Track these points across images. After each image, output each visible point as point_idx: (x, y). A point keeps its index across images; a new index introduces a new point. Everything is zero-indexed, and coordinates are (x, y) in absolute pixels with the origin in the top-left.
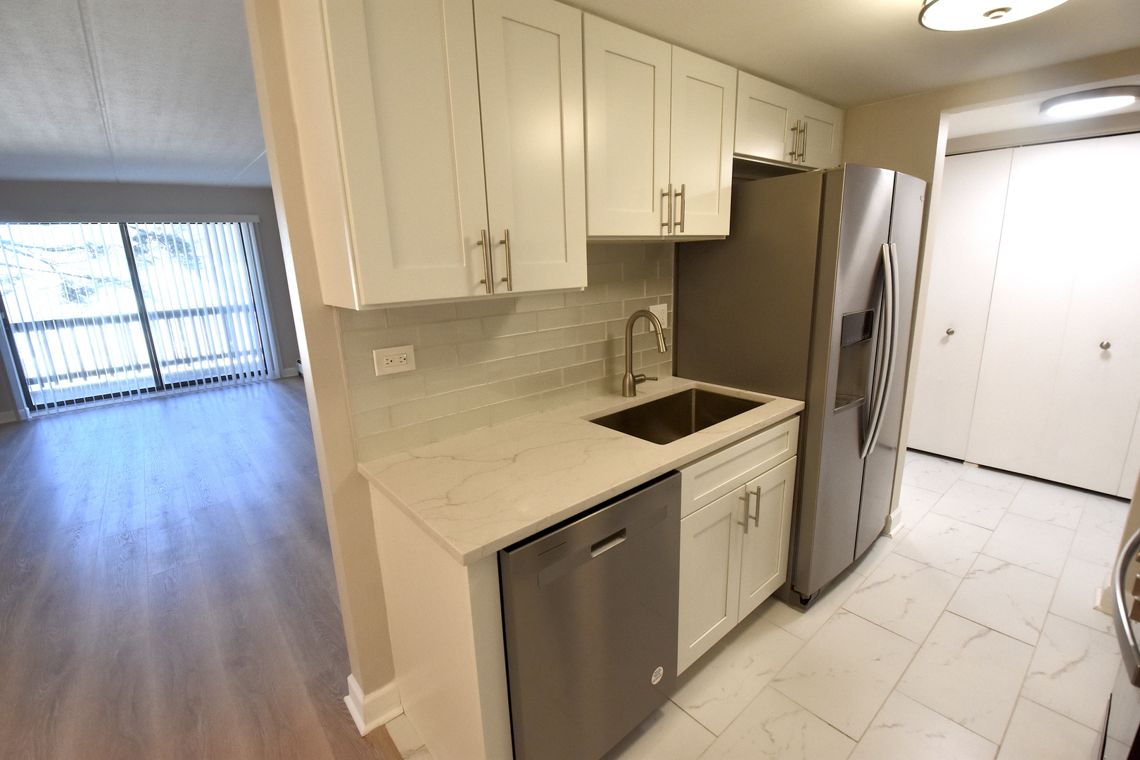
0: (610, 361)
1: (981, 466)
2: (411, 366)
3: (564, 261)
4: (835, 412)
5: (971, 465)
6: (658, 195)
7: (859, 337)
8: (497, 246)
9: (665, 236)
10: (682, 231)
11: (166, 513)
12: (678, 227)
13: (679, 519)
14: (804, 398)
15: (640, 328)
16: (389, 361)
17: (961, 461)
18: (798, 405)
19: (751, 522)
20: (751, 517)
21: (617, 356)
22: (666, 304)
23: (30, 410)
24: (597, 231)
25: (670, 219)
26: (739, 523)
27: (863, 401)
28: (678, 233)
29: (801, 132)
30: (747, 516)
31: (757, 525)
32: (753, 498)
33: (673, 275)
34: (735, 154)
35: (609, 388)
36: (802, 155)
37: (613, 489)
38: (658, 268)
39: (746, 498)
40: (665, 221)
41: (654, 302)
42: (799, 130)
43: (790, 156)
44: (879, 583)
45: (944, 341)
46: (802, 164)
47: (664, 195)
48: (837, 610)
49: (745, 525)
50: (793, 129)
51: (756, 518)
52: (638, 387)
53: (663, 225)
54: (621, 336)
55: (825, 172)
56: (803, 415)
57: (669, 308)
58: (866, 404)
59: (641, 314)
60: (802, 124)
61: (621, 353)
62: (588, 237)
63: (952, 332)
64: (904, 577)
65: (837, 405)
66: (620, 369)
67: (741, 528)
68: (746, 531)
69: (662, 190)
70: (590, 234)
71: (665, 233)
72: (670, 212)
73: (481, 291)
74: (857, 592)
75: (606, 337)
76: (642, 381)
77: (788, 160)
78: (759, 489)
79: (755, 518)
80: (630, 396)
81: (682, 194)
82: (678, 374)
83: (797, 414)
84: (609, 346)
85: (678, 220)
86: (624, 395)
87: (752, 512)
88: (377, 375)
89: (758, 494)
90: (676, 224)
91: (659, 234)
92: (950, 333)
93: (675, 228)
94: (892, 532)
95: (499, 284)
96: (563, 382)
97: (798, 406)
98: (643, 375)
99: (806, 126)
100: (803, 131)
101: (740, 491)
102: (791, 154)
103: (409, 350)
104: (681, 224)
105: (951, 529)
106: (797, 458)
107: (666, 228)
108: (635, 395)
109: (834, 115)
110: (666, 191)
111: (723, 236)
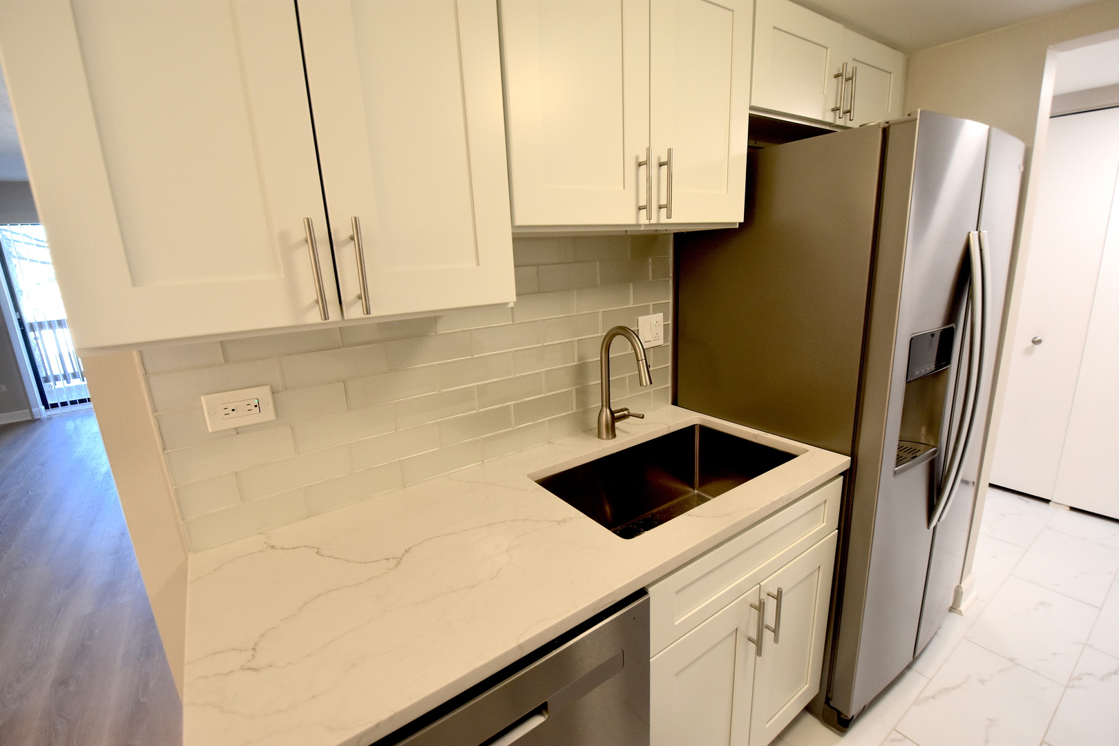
0: (582, 393)
1: (1072, 509)
2: (268, 414)
3: (474, 265)
4: (895, 473)
5: (1060, 506)
6: (631, 165)
7: (930, 367)
8: (344, 243)
9: (645, 225)
10: (669, 216)
11: (123, 534)
12: (664, 211)
13: (648, 658)
14: (849, 451)
15: (620, 347)
16: (229, 411)
17: (1047, 501)
18: (843, 461)
19: (768, 636)
20: (767, 627)
21: (592, 383)
22: (661, 314)
23: (46, 409)
24: (527, 218)
25: (649, 200)
26: (750, 639)
27: (935, 452)
28: (664, 220)
29: (847, 80)
30: (761, 626)
31: (776, 640)
32: (771, 604)
33: (671, 275)
34: (751, 108)
35: (581, 426)
36: (849, 112)
37: (520, 647)
38: (650, 267)
39: (760, 607)
40: (643, 203)
41: (645, 311)
42: (844, 77)
43: (832, 113)
44: (947, 690)
45: (1028, 352)
46: (849, 124)
47: (640, 165)
48: (889, 735)
49: (759, 643)
50: (836, 76)
51: (776, 631)
52: (617, 424)
53: (640, 208)
54: (595, 357)
55: (887, 125)
56: (849, 477)
57: (665, 319)
58: (939, 456)
59: (621, 331)
60: (850, 70)
61: (595, 382)
62: (513, 227)
63: (1040, 342)
64: (982, 681)
65: (900, 460)
66: (596, 402)
67: (753, 647)
68: (759, 652)
69: (637, 158)
70: (518, 222)
71: (643, 220)
72: (649, 189)
73: (314, 317)
74: (917, 702)
75: (576, 359)
76: (624, 417)
77: (829, 118)
78: (780, 592)
79: (774, 631)
80: (608, 438)
81: (667, 163)
82: (679, 404)
83: (841, 474)
84: (581, 371)
85: (664, 202)
86: (599, 436)
87: (770, 620)
88: (210, 431)
89: (779, 597)
90: (660, 207)
91: (633, 222)
92: (1036, 342)
93: (659, 212)
94: (963, 607)
95: (352, 304)
96: (513, 421)
97: (843, 464)
98: (627, 409)
99: (854, 71)
100: (851, 79)
101: (751, 596)
102: (834, 110)
103: (264, 393)
104: (668, 206)
105: (1042, 604)
106: (839, 533)
107: (643, 212)
108: (614, 436)
109: (892, 60)
110: (643, 159)
111: (735, 223)
